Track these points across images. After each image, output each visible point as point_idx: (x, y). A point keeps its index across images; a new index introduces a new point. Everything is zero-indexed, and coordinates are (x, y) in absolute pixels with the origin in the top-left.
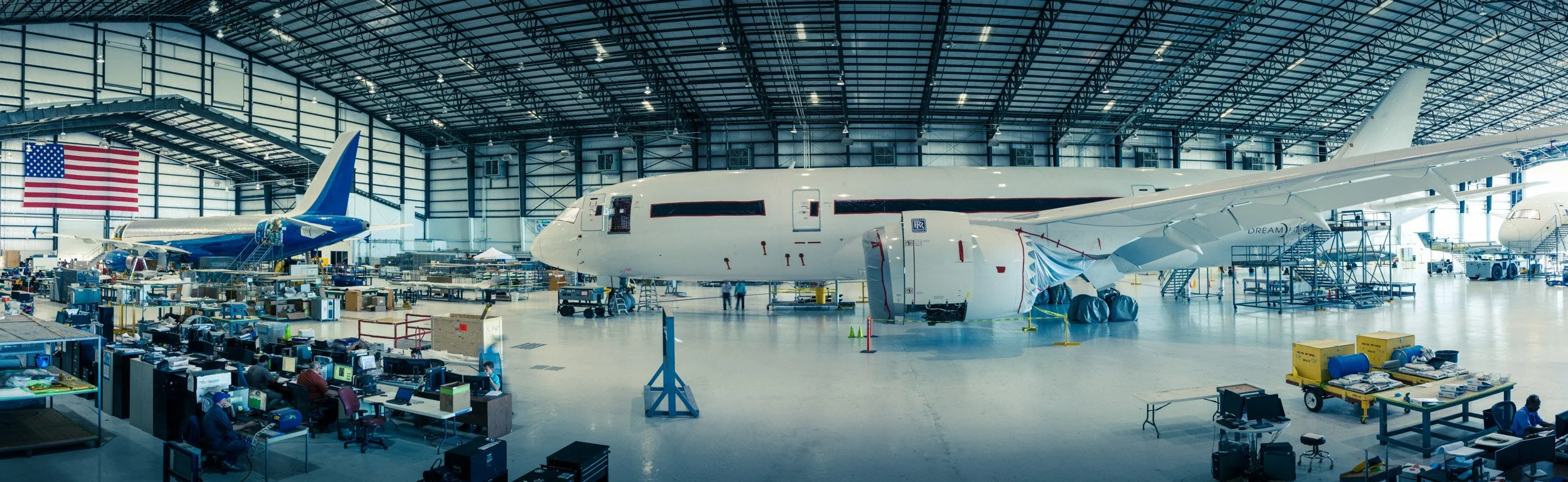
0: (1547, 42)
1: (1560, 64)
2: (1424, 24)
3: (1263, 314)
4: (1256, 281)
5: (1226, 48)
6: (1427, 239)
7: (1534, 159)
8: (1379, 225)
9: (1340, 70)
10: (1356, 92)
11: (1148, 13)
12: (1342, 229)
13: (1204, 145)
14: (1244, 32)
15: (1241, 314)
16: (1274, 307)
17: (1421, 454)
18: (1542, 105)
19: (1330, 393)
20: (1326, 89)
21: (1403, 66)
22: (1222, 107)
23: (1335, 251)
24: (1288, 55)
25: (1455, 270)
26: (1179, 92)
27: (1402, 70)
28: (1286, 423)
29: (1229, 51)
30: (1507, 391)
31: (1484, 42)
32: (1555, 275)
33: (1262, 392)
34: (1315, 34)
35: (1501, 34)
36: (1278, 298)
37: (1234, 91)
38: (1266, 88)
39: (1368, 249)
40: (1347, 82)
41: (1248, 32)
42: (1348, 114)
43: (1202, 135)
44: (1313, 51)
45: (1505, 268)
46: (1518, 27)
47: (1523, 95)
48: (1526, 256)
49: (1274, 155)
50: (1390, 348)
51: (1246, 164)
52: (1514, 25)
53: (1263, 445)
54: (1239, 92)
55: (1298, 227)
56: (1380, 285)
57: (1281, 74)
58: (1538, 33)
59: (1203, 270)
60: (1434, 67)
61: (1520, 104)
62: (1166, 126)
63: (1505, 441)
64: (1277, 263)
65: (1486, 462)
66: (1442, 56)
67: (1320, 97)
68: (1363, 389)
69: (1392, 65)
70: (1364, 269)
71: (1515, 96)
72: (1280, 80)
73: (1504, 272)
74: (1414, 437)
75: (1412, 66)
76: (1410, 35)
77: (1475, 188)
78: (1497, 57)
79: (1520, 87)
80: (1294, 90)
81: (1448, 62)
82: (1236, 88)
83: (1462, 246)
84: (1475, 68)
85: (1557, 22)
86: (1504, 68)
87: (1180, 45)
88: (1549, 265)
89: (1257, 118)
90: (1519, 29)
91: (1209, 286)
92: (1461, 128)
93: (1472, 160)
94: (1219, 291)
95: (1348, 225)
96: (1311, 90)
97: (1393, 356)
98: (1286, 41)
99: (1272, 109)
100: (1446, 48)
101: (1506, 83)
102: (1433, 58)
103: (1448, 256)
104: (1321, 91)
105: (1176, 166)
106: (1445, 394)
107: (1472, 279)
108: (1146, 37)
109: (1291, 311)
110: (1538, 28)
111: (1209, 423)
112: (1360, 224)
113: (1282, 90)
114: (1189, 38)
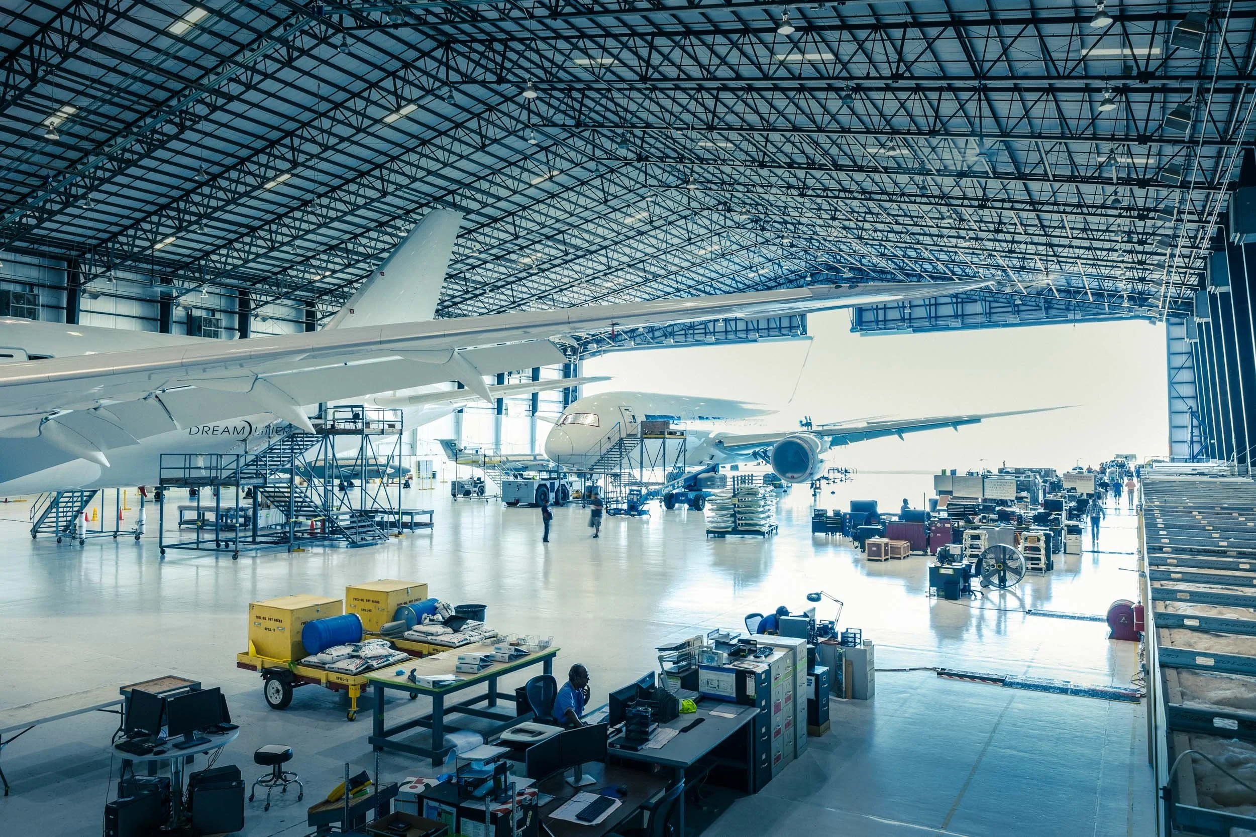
0: (613, 189)
1: (628, 221)
2: (457, 147)
3: (209, 561)
4: (198, 508)
5: (171, 138)
6: (452, 448)
7: (593, 347)
8: (386, 427)
9: (340, 200)
10: (361, 235)
11: (36, 49)
12: (334, 431)
13: (123, 289)
14: (200, 117)
15: (172, 562)
16: (227, 549)
17: (430, 760)
18: (605, 275)
19: (303, 678)
20: (320, 226)
21: (427, 205)
22: (157, 233)
23: (321, 463)
24: (267, 166)
25: (488, 492)
26: (84, 197)
27: (426, 210)
28: (231, 733)
29: (174, 144)
30: (547, 660)
31: (534, 182)
32: (617, 502)
33: (195, 687)
34: (307, 140)
35: (555, 173)
36: (231, 535)
37: (178, 210)
38: (230, 212)
39: (372, 462)
40: (349, 218)
41: (206, 118)
42: (349, 266)
43: (120, 274)
44: (303, 165)
45: (552, 491)
46: (577, 165)
47: (581, 260)
48: (580, 475)
49: (237, 317)
50: (392, 604)
51: (193, 326)
52: (572, 161)
53: (193, 777)
54: (186, 212)
55: (268, 427)
56: (385, 512)
57: (254, 194)
58: (601, 176)
59: (110, 493)
60: (469, 211)
61: (576, 272)
62: (57, 250)
63: (540, 733)
64: (233, 481)
65: (512, 766)
66: (479, 196)
67: (310, 236)
68: (352, 667)
69: (413, 201)
70: (363, 490)
71: (571, 261)
72: (253, 202)
73: (552, 496)
74: (420, 734)
75: (439, 206)
76: (437, 160)
77: (517, 382)
78: (549, 205)
79: (578, 248)
80: (273, 221)
81: (486, 205)
82: (182, 205)
83: (498, 459)
84: (521, 217)
85: (627, 162)
86: (558, 221)
87: (92, 117)
88: (610, 488)
89: (214, 257)
90: (578, 169)
91: (119, 518)
92: (500, 298)
93: (513, 342)
94: (136, 527)
95: (341, 426)
96: (297, 224)
97: (396, 617)
98: (265, 143)
99: (237, 245)
100: (485, 185)
101: (559, 241)
102: (467, 197)
103: (479, 473)
104: (312, 227)
105: (72, 319)
106: (465, 668)
107: (510, 504)
108: (28, 90)
109: (253, 553)
110: (602, 169)
111: (104, 750)
112: (359, 426)
113: (255, 218)
114: (106, 109)
